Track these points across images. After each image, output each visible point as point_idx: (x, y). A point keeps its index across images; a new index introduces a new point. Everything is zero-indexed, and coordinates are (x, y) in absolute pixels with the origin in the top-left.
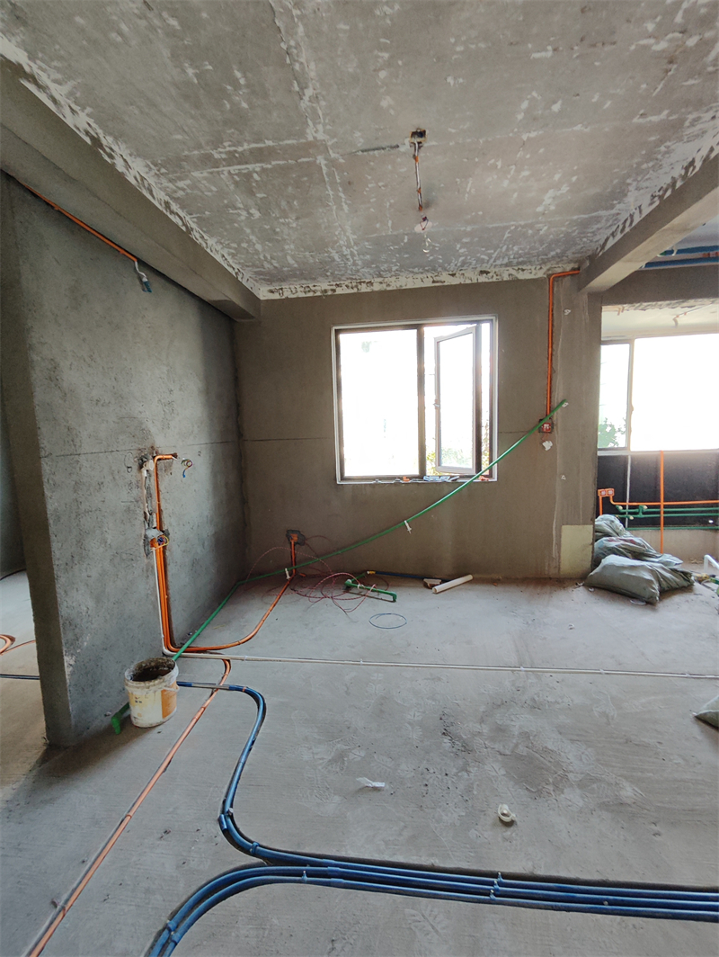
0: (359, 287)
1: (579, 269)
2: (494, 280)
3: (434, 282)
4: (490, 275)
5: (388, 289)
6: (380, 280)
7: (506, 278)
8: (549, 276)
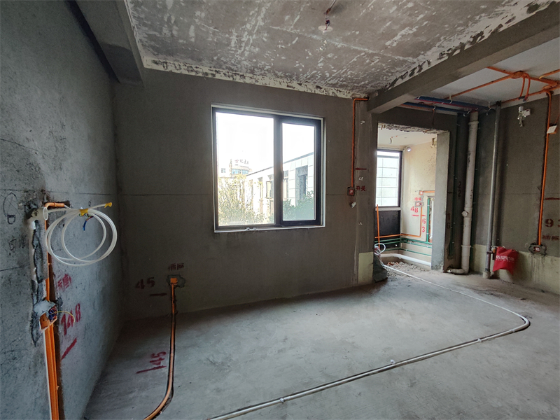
0: (235, 77)
1: (368, 98)
2: (324, 94)
3: (288, 86)
4: (322, 90)
5: (257, 84)
6: (251, 75)
7: (331, 94)
8: (353, 98)
